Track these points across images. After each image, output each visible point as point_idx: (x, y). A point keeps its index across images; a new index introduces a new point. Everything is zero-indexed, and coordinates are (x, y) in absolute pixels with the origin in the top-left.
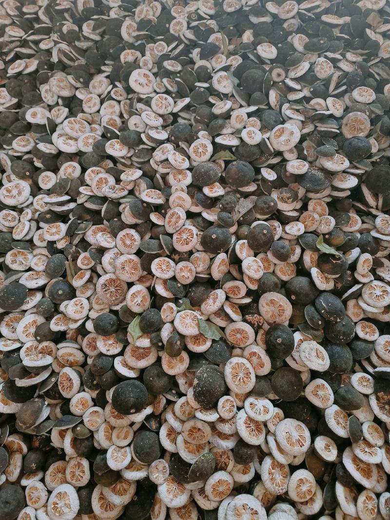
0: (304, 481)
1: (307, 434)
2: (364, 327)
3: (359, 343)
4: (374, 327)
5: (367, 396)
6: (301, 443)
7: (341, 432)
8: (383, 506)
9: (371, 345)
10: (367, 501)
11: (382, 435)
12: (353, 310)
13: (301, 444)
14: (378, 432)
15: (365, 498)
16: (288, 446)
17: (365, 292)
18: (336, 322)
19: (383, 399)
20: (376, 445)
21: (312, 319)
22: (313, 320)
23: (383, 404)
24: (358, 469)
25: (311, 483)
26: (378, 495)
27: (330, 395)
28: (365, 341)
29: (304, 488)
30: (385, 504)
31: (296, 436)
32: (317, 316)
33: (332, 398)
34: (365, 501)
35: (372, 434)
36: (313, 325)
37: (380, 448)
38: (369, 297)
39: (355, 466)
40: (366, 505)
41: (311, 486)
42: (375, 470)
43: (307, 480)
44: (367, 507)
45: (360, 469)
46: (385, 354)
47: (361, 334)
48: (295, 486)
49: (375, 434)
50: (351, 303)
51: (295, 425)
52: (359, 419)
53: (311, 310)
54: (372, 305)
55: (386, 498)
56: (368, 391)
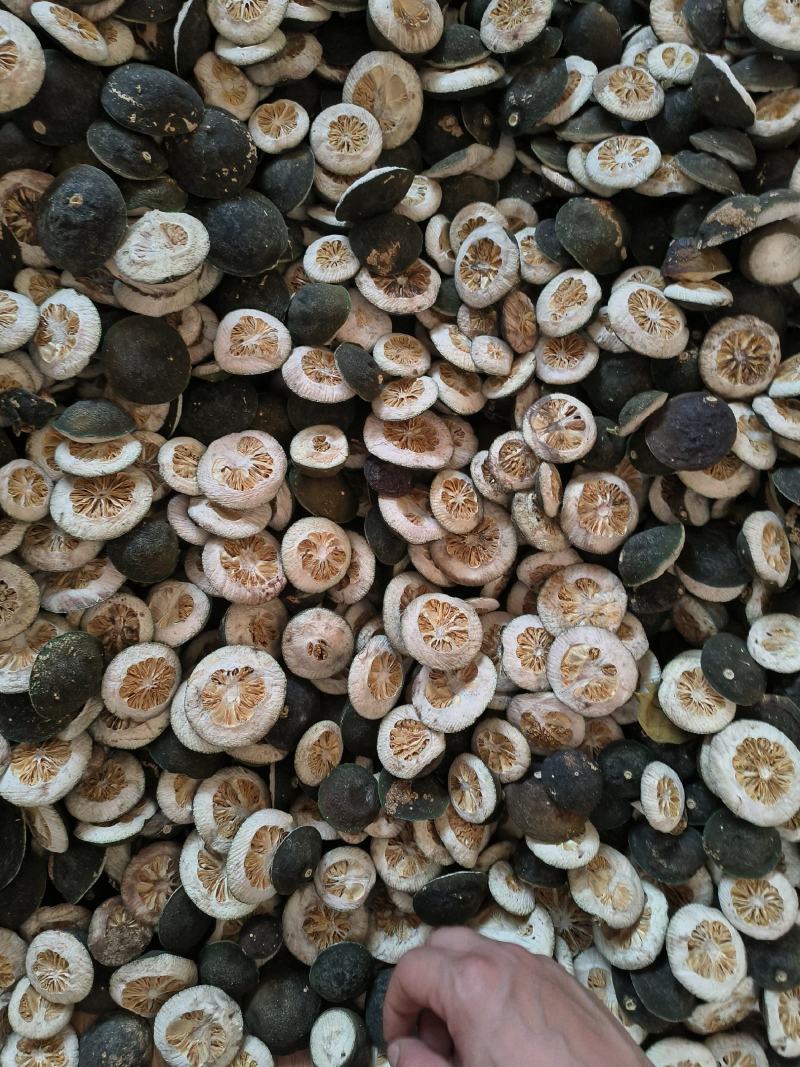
0: (313, 540)
1: (269, 444)
2: (265, 121)
3: (277, 166)
4: (288, 103)
5: (351, 284)
6: (263, 468)
7: (333, 392)
8: (483, 481)
9: (305, 158)
10: (450, 494)
11: (420, 346)
12: (219, 86)
13: (263, 472)
14: (409, 347)
15: (442, 490)
16: (238, 492)
17: (217, 16)
18: (190, 135)
19: (383, 264)
20: (415, 372)
21: (119, 159)
22: (125, 159)
23: (389, 276)
24: (404, 446)
25: (330, 536)
26: (466, 469)
27: (275, 330)
28: (288, 153)
29: (322, 554)
30: (485, 475)
31: (245, 462)
32: (126, 143)
33: (282, 333)
34: (444, 495)
35: (397, 357)
36: (134, 171)
37: (428, 373)
38: (232, 21)
39: (395, 443)
40: (451, 501)
41: (334, 543)
42: (439, 426)
43: (319, 537)
44: (454, 503)
45: (409, 444)
46: (342, 158)
47: (267, 142)
48: (300, 564)
49: (405, 353)
50: (205, 68)
51: (235, 444)
52: (359, 345)
53: (103, 135)
54: (252, 40)
55: (482, 462)
56: (347, 268)
